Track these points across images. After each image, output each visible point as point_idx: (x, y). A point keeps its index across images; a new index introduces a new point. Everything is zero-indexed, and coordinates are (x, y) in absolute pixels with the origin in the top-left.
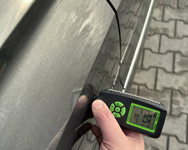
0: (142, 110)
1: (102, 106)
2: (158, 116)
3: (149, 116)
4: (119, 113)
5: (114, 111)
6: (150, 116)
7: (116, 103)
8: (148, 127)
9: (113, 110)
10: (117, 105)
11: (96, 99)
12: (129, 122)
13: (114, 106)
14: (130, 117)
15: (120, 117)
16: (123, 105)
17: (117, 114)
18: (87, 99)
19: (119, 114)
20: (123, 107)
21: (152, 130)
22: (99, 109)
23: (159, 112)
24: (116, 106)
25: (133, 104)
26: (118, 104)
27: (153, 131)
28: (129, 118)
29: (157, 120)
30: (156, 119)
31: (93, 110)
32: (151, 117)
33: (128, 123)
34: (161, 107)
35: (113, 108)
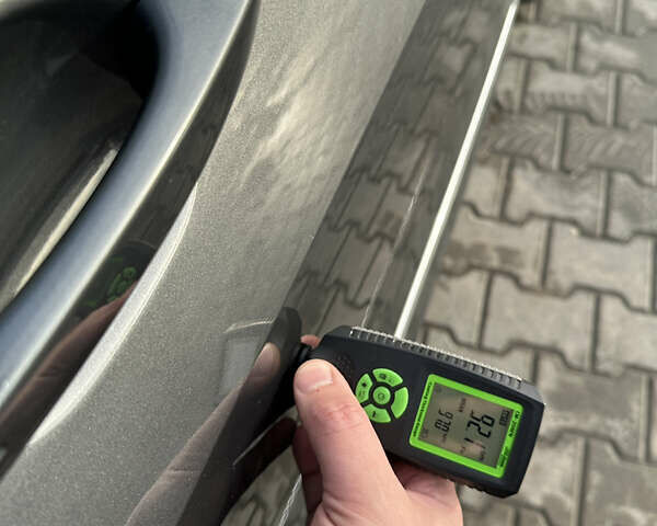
0: (464, 400)
1: (329, 382)
2: (515, 421)
3: (485, 419)
4: (388, 407)
5: (371, 400)
6: (489, 421)
7: (377, 372)
8: (481, 459)
9: (366, 398)
10: (379, 380)
11: (308, 358)
12: (419, 439)
13: (370, 384)
14: (421, 423)
15: (389, 420)
16: (400, 380)
17: (378, 411)
18: (279, 355)
19: (385, 411)
20: (399, 387)
21: (495, 467)
22: (318, 391)
23: (517, 408)
24: (376, 385)
25: (433, 379)
26: (384, 376)
27: (497, 473)
28: (419, 428)
29: (511, 435)
30: (509, 432)
31: (298, 393)
32: (491, 425)
33: (414, 441)
34: (525, 391)
35: (367, 390)
